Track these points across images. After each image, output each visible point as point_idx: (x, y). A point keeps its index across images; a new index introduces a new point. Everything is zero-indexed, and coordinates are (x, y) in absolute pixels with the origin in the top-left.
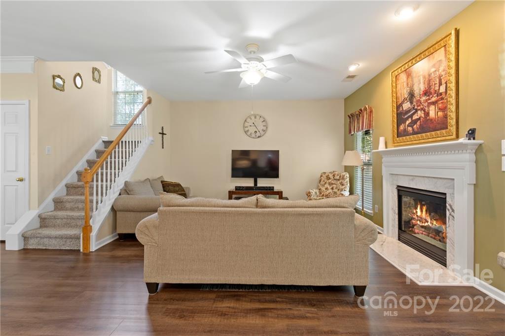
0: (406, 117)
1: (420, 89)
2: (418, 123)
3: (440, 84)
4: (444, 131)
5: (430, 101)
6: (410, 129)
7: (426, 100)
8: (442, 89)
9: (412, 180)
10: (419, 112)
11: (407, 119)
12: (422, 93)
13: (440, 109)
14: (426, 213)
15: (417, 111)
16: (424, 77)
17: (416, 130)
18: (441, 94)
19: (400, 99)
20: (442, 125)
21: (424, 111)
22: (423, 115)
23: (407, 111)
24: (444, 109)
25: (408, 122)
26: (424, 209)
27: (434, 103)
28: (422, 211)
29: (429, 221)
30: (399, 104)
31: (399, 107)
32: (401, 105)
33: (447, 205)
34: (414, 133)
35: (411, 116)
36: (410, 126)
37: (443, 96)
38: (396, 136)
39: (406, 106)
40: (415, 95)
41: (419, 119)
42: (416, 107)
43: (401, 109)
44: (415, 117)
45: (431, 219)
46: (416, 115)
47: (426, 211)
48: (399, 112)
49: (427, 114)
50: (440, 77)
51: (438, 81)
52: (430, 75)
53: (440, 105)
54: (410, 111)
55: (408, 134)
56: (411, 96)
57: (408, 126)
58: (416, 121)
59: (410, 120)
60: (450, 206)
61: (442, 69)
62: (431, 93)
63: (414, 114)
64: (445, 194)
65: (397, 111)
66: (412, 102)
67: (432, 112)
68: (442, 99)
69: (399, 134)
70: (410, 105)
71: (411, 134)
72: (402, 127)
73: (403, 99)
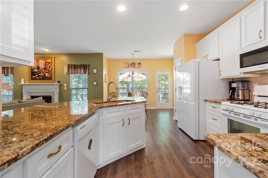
0: (35, 74)
1: (42, 67)
2: (41, 77)
3: (50, 68)
4: (51, 80)
6: (38, 78)
7: (45, 71)
8: (50, 70)
9: (39, 93)
10: (42, 74)
11: (37, 74)
13: (49, 74)
15: (40, 73)
16: (44, 64)
17: (40, 78)
18: (50, 71)
20: (50, 78)
21: (44, 74)
22: (43, 75)
24: (51, 75)
25: (36, 76)
27: (47, 72)
30: (32, 69)
31: (32, 70)
32: (33, 69)
34: (39, 79)
35: (38, 74)
37: (51, 71)
38: (31, 79)
39: (36, 70)
40: (40, 68)
41: (42, 75)
43: (33, 71)
44: (40, 75)
46: (40, 74)
48: (32, 71)
49: (45, 75)
50: (49, 66)
51: (49, 67)
52: (46, 64)
53: (50, 74)
54: (37, 72)
55: (37, 79)
56: (38, 68)
57: (37, 77)
58: (40, 76)
59: (38, 75)
60: (53, 99)
61: (50, 64)
62: (46, 70)
63: (39, 73)
64: (51, 96)
65: (31, 71)
66: (38, 70)
67: (47, 75)
68: (50, 72)
69: (32, 79)
70: (37, 71)
71: (38, 79)
72: (34, 77)
73: (34, 68)
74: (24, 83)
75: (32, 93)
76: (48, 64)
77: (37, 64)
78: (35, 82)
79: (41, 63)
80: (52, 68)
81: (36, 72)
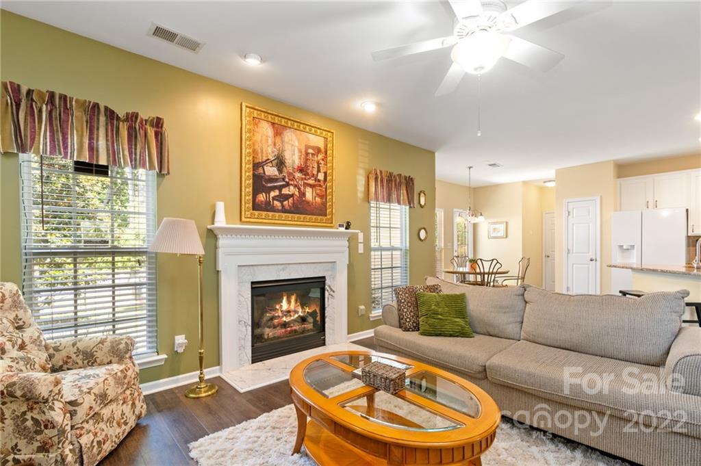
0: (269, 185)
1: (294, 162)
2: (291, 200)
3: (319, 171)
4: (324, 218)
5: (305, 181)
6: (277, 204)
7: (302, 179)
8: (321, 176)
9: (283, 269)
10: (292, 188)
11: (274, 188)
12: (296, 167)
13: (318, 195)
14: (296, 303)
15: (288, 185)
16: (300, 151)
17: (287, 206)
18: (319, 181)
19: (260, 155)
20: (320, 211)
21: (299, 189)
22: (297, 193)
23: (272, 179)
24: (323, 196)
25: (273, 194)
26: (293, 298)
27: (311, 186)
28: (289, 302)
29: (300, 310)
30: (257, 161)
31: (258, 168)
32: (262, 165)
33: (326, 287)
34: (284, 210)
35: (280, 188)
36: (277, 200)
37: (322, 183)
38: (251, 207)
39: (271, 171)
40: (287, 165)
41: (292, 196)
42: (287, 180)
43: (260, 170)
44: (285, 191)
45: (302, 308)
46: (287, 188)
47: (296, 301)
49: (303, 194)
50: (319, 164)
51: (316, 166)
52: (307, 154)
53: (318, 191)
54: (276, 180)
55: (273, 210)
56: (280, 163)
57: (274, 198)
58: (287, 197)
59: (276, 193)
60: (329, 286)
61: (320, 156)
62: (308, 175)
63: (283, 186)
64: (324, 277)
65: (254, 170)
66: (280, 171)
67: (309, 194)
68: (320, 186)
69: (256, 206)
70: (277, 173)
71: (278, 211)
72: (262, 197)
73: (265, 159)
74: (227, 224)
75: (255, 268)
76: (312, 154)
77: (275, 144)
78: (267, 223)
79: (293, 145)
80: (325, 174)
81: (271, 180)
